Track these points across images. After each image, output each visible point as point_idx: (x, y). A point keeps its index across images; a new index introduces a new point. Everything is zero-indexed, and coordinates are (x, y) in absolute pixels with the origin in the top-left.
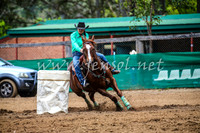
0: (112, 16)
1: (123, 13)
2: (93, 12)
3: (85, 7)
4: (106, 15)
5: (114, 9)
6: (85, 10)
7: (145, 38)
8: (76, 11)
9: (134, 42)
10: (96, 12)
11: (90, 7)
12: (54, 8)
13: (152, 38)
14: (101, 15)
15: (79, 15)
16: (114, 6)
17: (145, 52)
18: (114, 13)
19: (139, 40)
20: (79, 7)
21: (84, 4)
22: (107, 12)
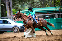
0: (48, 7)
1: (51, 6)
2: (42, 6)
3: (40, 4)
4: (46, 7)
5: (49, 5)
6: (40, 5)
7: (58, 14)
8: (37, 6)
9: (55, 15)
10: (43, 6)
11: (41, 4)
12: (30, 5)
13: (61, 13)
14: (45, 7)
15: (38, 7)
16: (49, 4)
17: (59, 18)
18: (49, 6)
19: (57, 14)
20: (38, 4)
21: (39, 3)
22: (46, 6)
